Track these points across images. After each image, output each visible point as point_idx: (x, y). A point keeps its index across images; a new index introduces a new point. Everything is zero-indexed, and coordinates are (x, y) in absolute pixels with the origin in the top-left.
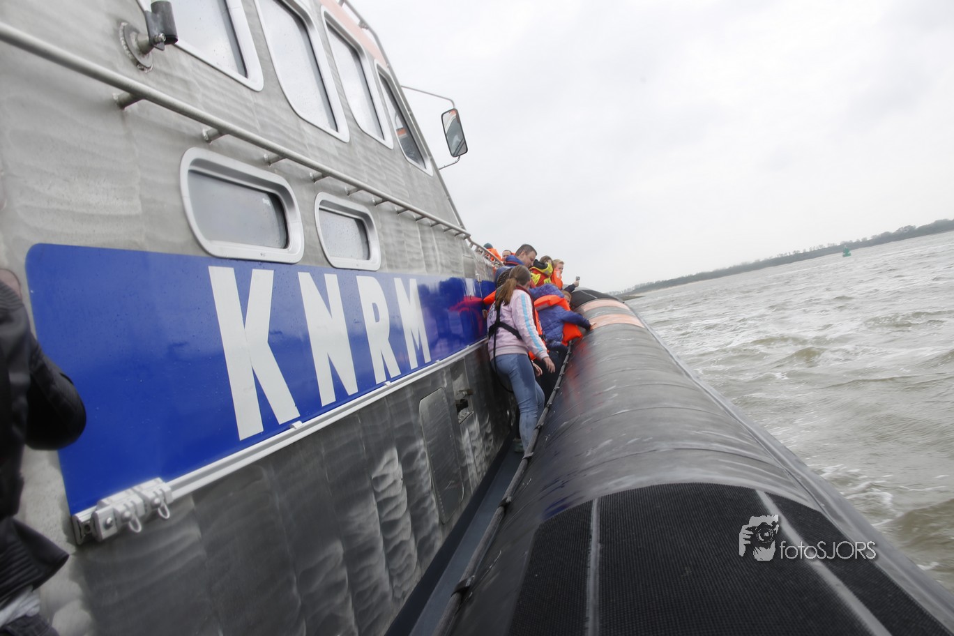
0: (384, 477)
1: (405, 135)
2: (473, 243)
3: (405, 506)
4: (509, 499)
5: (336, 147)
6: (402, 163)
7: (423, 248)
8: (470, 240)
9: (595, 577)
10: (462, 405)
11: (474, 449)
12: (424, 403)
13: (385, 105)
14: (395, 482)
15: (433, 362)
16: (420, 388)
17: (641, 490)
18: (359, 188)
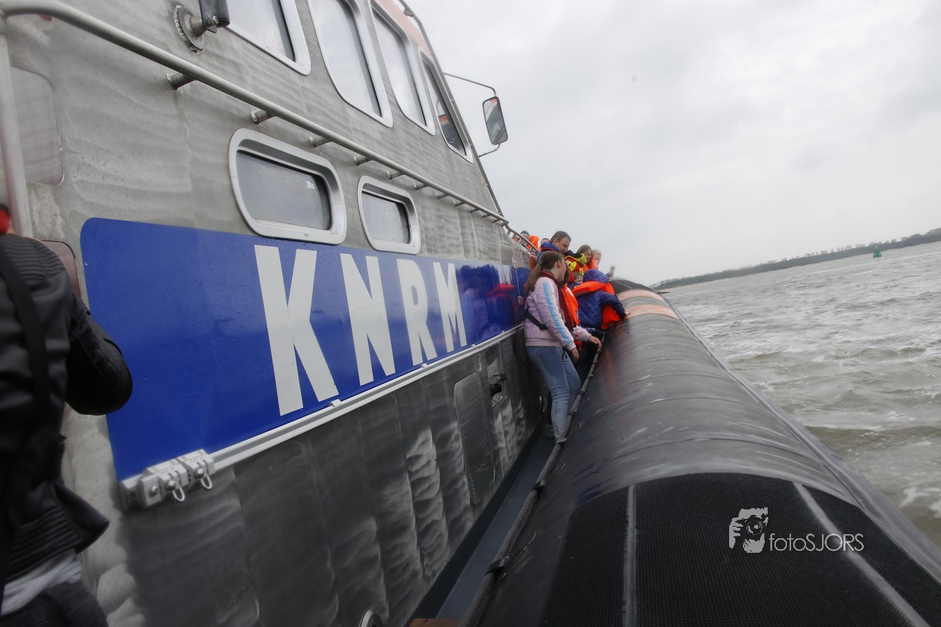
0: (418, 457)
1: (446, 122)
2: (510, 230)
3: (437, 487)
4: (542, 483)
5: (380, 132)
6: (443, 150)
7: (463, 234)
8: (508, 228)
9: (632, 562)
10: (496, 389)
11: (506, 433)
12: (459, 386)
13: (428, 92)
14: (429, 463)
15: (469, 345)
16: (456, 372)
17: (678, 478)
18: (402, 172)
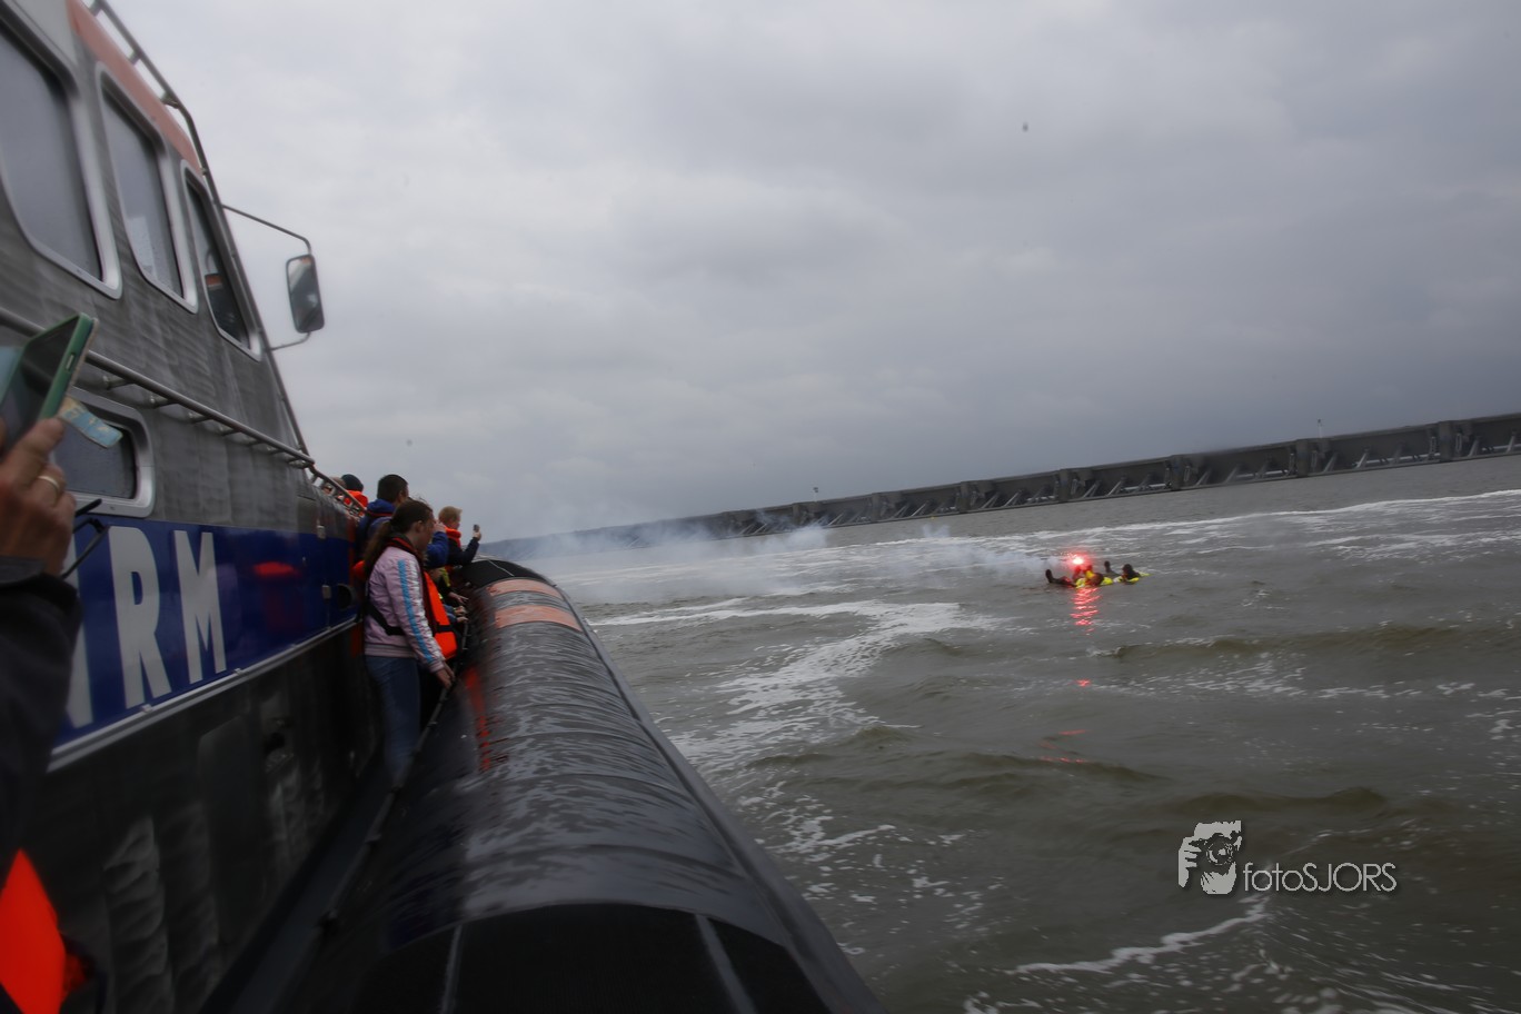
0: (125, 867)
1: (217, 285)
2: (317, 474)
3: (158, 920)
5: (96, 306)
6: (208, 338)
7: (231, 483)
8: (313, 470)
10: (276, 742)
11: (289, 816)
12: (208, 740)
13: (190, 238)
14: (145, 876)
15: (230, 668)
16: (201, 716)
18: (129, 379)
